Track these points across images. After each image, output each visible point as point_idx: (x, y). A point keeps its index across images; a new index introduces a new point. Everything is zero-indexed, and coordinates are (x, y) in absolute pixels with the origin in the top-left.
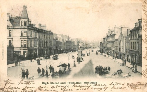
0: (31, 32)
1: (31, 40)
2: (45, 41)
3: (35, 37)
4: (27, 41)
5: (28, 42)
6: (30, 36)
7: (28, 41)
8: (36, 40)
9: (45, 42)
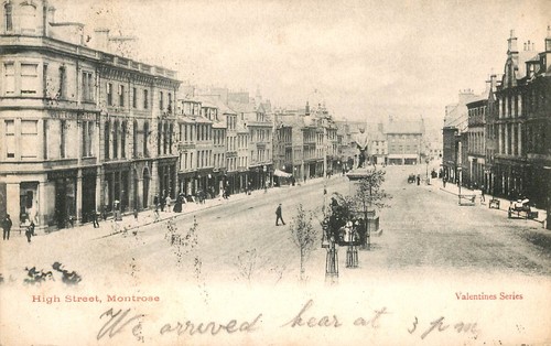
0: (62, 69)
1: (63, 116)
3: (85, 102)
4: (41, 123)
5: (45, 127)
6: (56, 95)
7: (45, 121)
8: (93, 117)
9: (136, 132)
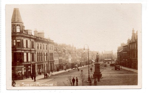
0: (27, 41)
1: (27, 52)
2: (44, 53)
3: (32, 48)
5: (23, 55)
6: (25, 47)
8: (34, 52)
9: (44, 55)
